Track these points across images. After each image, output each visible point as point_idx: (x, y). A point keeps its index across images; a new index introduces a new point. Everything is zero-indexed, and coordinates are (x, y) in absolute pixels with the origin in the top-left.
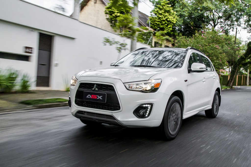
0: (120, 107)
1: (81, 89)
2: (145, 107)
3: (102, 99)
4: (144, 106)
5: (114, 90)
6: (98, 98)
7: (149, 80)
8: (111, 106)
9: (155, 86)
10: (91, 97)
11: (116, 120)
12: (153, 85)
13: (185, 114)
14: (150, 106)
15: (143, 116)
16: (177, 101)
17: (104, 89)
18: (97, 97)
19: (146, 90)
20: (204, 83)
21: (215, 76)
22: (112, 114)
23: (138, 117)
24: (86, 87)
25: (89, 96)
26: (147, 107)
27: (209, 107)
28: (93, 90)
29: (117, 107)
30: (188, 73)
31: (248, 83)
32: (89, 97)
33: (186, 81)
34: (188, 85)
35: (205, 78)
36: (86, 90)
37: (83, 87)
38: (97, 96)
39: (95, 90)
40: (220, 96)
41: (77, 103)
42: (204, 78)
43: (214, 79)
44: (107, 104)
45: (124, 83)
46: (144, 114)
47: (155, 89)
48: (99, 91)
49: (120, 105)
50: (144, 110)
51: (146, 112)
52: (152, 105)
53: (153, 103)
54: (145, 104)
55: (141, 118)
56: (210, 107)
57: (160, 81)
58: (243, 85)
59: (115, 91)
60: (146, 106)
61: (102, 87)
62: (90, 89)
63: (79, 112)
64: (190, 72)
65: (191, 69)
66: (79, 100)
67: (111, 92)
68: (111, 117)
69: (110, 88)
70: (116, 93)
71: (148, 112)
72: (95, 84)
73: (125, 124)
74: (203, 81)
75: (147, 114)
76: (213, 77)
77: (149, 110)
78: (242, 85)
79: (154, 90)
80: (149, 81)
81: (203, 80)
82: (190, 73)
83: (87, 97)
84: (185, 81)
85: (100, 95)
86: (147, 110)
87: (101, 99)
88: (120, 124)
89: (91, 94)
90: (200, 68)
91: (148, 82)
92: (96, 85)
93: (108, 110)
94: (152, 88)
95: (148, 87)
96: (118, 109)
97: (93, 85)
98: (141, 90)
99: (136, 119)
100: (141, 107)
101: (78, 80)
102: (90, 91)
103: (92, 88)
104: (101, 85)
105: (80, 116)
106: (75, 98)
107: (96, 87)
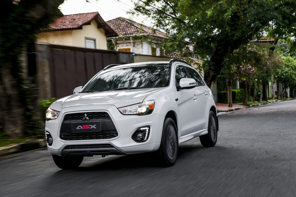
1: (68, 122)
2: (143, 130)
4: (142, 129)
5: (109, 116)
6: (91, 128)
8: (107, 134)
9: (149, 108)
10: (82, 128)
11: (115, 148)
12: (148, 106)
13: (180, 139)
14: (148, 128)
15: (142, 140)
16: (170, 123)
17: (97, 117)
18: (90, 127)
19: (142, 113)
20: (196, 101)
21: (207, 92)
22: (110, 142)
23: (137, 141)
24: (74, 118)
25: (80, 127)
26: (145, 131)
28: (83, 120)
29: (114, 134)
30: (177, 91)
32: (80, 129)
33: (177, 100)
34: (179, 105)
35: (196, 95)
36: (73, 122)
37: (70, 118)
40: (217, 117)
41: (63, 137)
42: (195, 95)
43: (207, 96)
44: (102, 132)
45: (117, 108)
46: (143, 137)
47: (150, 110)
48: (91, 120)
49: (117, 131)
50: (143, 133)
51: (145, 136)
53: (150, 125)
54: (143, 127)
55: (140, 142)
56: (206, 132)
57: (152, 102)
60: (144, 129)
61: (93, 115)
62: (80, 119)
63: (67, 147)
65: (180, 86)
66: (66, 133)
67: (107, 120)
68: (109, 145)
69: (104, 115)
70: (111, 119)
71: (147, 135)
72: (85, 113)
73: (125, 150)
74: (194, 98)
75: (146, 137)
76: (204, 93)
77: (147, 133)
81: (193, 97)
82: (179, 91)
83: (78, 128)
85: (93, 124)
86: (145, 134)
87: (95, 128)
88: (119, 151)
89: (81, 124)
90: (190, 84)
91: (142, 104)
93: (103, 138)
94: (147, 110)
95: (144, 110)
96: (115, 136)
97: (82, 115)
98: (136, 113)
99: (135, 144)
100: (138, 131)
101: (60, 112)
102: (80, 121)
103: (82, 118)
104: (92, 114)
105: (69, 151)
106: (60, 132)
107: (87, 116)
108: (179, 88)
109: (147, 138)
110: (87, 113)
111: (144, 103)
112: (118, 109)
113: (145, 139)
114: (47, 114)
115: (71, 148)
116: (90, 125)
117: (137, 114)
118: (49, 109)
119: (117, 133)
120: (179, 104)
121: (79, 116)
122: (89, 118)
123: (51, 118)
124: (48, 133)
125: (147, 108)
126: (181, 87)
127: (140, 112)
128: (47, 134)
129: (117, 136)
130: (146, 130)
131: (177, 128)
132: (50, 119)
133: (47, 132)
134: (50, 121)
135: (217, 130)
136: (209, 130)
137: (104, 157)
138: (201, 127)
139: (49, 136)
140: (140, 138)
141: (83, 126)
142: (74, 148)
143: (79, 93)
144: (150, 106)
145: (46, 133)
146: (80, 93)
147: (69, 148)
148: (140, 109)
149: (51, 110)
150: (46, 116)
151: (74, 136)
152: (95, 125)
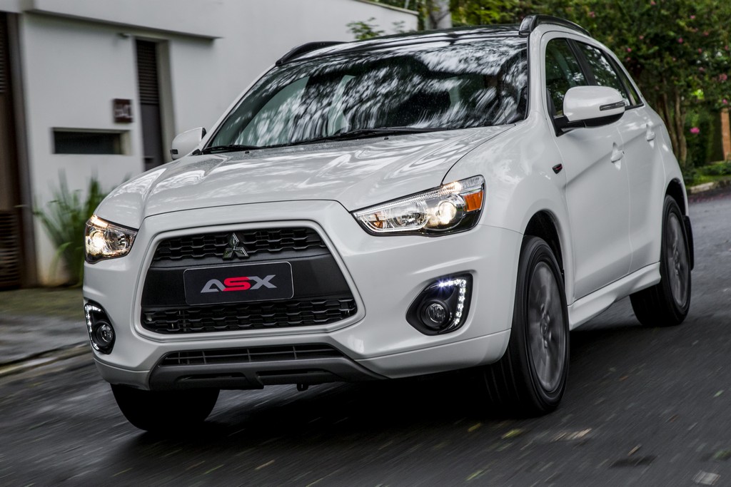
0: (353, 304)
1: (169, 265)
2: (447, 287)
3: (274, 287)
4: (442, 285)
5: (321, 241)
6: (256, 287)
7: (442, 184)
8: (316, 308)
9: (467, 207)
10: (222, 288)
11: (342, 355)
12: (460, 201)
13: (574, 310)
14: (465, 282)
15: (445, 326)
16: (541, 257)
17: (278, 245)
18: (254, 283)
19: (441, 226)
20: (618, 165)
21: (653, 129)
23: (428, 332)
24: (191, 253)
25: (214, 286)
26: (454, 291)
27: (650, 276)
28: (227, 259)
29: (341, 305)
30: (557, 135)
32: (216, 290)
33: (558, 169)
34: (565, 187)
35: (618, 145)
36: (189, 265)
37: (176, 253)
38: (248, 281)
39: (235, 256)
40: (688, 218)
42: (614, 144)
43: (652, 144)
44: (297, 302)
45: (351, 212)
46: (448, 316)
47: (468, 215)
48: (253, 258)
49: (352, 297)
50: (446, 301)
51: (455, 310)
52: (468, 276)
53: (474, 271)
54: (445, 278)
55: (438, 334)
56: (656, 277)
57: (477, 184)
59: (326, 248)
60: (450, 283)
61: (262, 240)
62: (213, 256)
63: (172, 358)
64: (563, 130)
65: (565, 118)
66: (164, 309)
67: (311, 255)
69: (305, 237)
70: (330, 253)
71: (461, 307)
72: (230, 233)
73: (383, 364)
74: (613, 158)
75: (459, 314)
76: (644, 133)
77: (462, 299)
79: (467, 219)
80: (444, 187)
81: (610, 154)
82: (563, 133)
83: (206, 289)
84: (554, 169)
85: (261, 271)
86: (456, 302)
87: (271, 286)
89: (220, 275)
90: (602, 108)
91: (440, 194)
93: (303, 324)
94: (458, 215)
95: (445, 213)
96: (345, 316)
97: (219, 241)
98: (420, 227)
99: (421, 340)
100: (429, 294)
101: (137, 230)
102: (213, 263)
103: (222, 250)
104: (258, 234)
105: (177, 373)
106: (142, 304)
107: (240, 245)
108: (561, 125)
109: (461, 319)
110: (237, 232)
111: (445, 191)
112: (355, 214)
113: (457, 321)
114: (87, 238)
115: (184, 362)
116: (250, 278)
117: (422, 230)
118: (94, 220)
119: (354, 301)
120: (564, 184)
121: (211, 243)
123: (105, 252)
124: (95, 308)
125: (459, 208)
126: (570, 120)
127: (435, 222)
128: (91, 312)
129: (353, 312)
130: (458, 287)
131: (562, 271)
132: (100, 257)
133: (91, 302)
134: (100, 265)
135: (691, 265)
136: (664, 269)
137: (305, 388)
138: (637, 262)
139: (101, 317)
140: (436, 318)
141: (227, 281)
142: (193, 362)
143: (194, 154)
144: (469, 199)
145: (89, 308)
146: (197, 153)
147: (175, 363)
148: (434, 210)
149: (104, 225)
150: (87, 245)
151: (193, 316)
152: (270, 277)
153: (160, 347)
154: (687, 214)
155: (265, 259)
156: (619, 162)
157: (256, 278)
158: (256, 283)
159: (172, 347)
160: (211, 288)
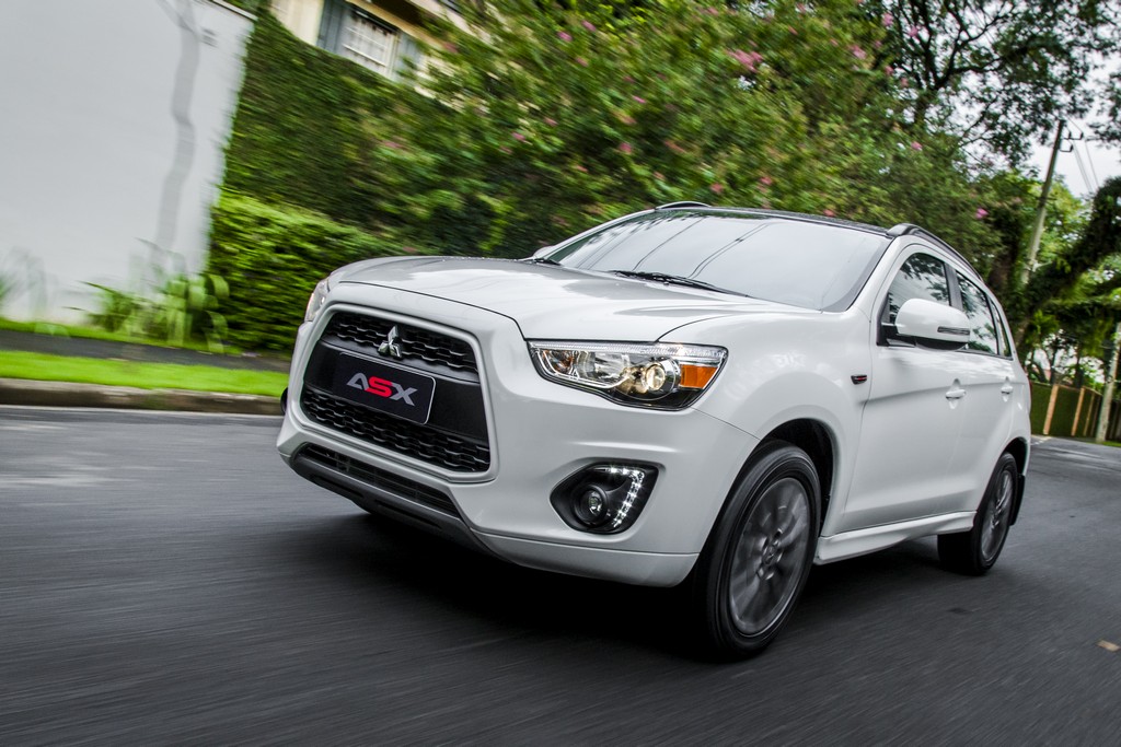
0: (487, 456)
2: (619, 476)
3: (412, 404)
4: (614, 470)
5: (474, 363)
6: (396, 397)
7: (657, 341)
8: (450, 446)
9: (683, 380)
10: (366, 387)
11: (459, 516)
12: (673, 371)
13: (829, 543)
14: (644, 476)
15: (601, 524)
16: (793, 471)
17: (431, 354)
18: (395, 391)
19: (634, 393)
20: (953, 405)
21: (1013, 383)
22: (447, 488)
23: (576, 524)
24: (355, 335)
25: (359, 382)
26: (622, 483)
27: (962, 521)
28: (381, 353)
29: (476, 453)
30: (878, 344)
31: (1102, 432)
32: (359, 387)
33: (859, 380)
34: (865, 403)
35: (962, 383)
36: (350, 348)
37: (343, 331)
38: (391, 387)
39: (388, 352)
40: (1023, 478)
41: (309, 404)
42: (957, 381)
43: (1005, 399)
44: (431, 431)
46: (605, 512)
47: (682, 391)
48: (407, 362)
49: (488, 448)
50: (608, 492)
51: (618, 506)
52: (652, 471)
53: (662, 466)
54: (620, 463)
55: (586, 531)
56: (968, 524)
58: (1079, 436)
59: (477, 374)
60: (625, 471)
61: (421, 342)
62: (371, 345)
63: (312, 449)
64: (889, 341)
65: (895, 327)
66: (320, 392)
67: (462, 378)
68: (442, 500)
70: (479, 382)
71: (628, 504)
72: (392, 323)
74: (949, 393)
75: (623, 514)
76: (1001, 384)
77: (632, 495)
78: (1073, 433)
79: (678, 395)
80: (658, 346)
81: (947, 389)
82: (888, 345)
83: (352, 383)
84: (853, 377)
85: (406, 380)
86: (623, 496)
87: (409, 401)
88: (477, 543)
89: (370, 370)
90: (941, 330)
91: (652, 352)
92: (399, 331)
93: (432, 461)
94: (665, 386)
95: (649, 381)
96: (476, 468)
97: (382, 330)
98: (609, 387)
100: (590, 476)
102: (369, 353)
103: (380, 341)
104: (419, 334)
105: (311, 468)
106: (305, 378)
108: (887, 335)
109: (624, 521)
110: (401, 326)
111: (659, 350)
112: (531, 344)
113: (617, 523)
115: (322, 460)
116: (394, 385)
117: (610, 391)
119: (488, 454)
120: (865, 398)
121: (373, 329)
122: (401, 350)
125: (670, 379)
126: (900, 332)
127: (629, 387)
129: (484, 468)
130: (631, 480)
135: (1012, 519)
136: (980, 518)
141: (373, 379)
142: (330, 464)
144: (689, 371)
147: (315, 457)
151: (339, 410)
152: (412, 390)
153: (300, 433)
154: (1024, 474)
155: (418, 367)
156: (957, 401)
157: (398, 386)
158: (397, 392)
159: (312, 438)
160: (357, 383)
